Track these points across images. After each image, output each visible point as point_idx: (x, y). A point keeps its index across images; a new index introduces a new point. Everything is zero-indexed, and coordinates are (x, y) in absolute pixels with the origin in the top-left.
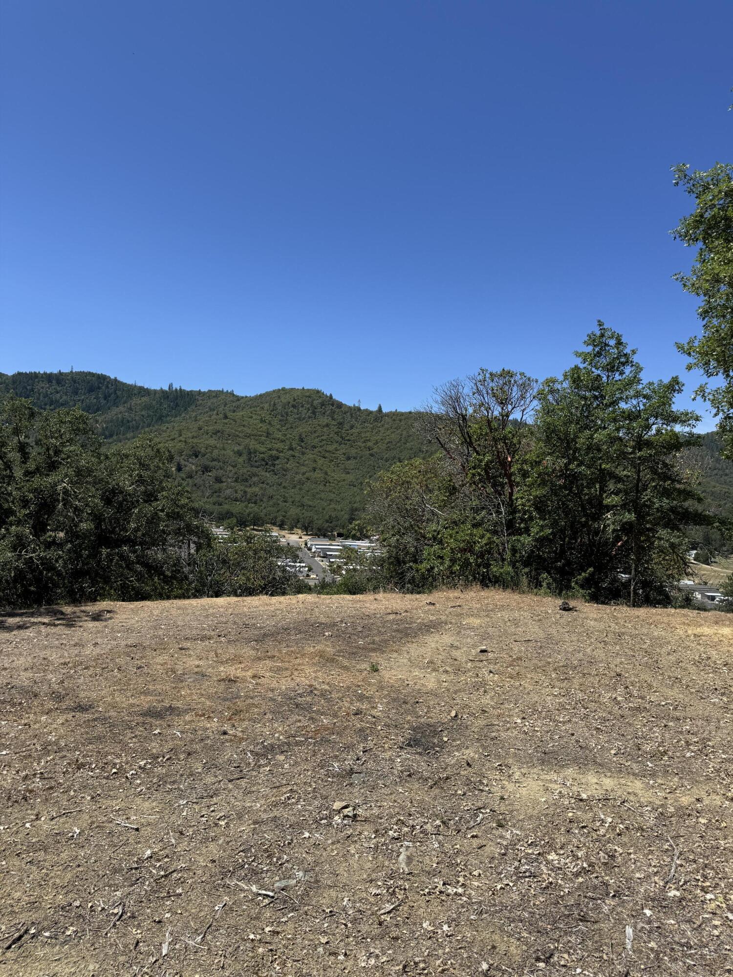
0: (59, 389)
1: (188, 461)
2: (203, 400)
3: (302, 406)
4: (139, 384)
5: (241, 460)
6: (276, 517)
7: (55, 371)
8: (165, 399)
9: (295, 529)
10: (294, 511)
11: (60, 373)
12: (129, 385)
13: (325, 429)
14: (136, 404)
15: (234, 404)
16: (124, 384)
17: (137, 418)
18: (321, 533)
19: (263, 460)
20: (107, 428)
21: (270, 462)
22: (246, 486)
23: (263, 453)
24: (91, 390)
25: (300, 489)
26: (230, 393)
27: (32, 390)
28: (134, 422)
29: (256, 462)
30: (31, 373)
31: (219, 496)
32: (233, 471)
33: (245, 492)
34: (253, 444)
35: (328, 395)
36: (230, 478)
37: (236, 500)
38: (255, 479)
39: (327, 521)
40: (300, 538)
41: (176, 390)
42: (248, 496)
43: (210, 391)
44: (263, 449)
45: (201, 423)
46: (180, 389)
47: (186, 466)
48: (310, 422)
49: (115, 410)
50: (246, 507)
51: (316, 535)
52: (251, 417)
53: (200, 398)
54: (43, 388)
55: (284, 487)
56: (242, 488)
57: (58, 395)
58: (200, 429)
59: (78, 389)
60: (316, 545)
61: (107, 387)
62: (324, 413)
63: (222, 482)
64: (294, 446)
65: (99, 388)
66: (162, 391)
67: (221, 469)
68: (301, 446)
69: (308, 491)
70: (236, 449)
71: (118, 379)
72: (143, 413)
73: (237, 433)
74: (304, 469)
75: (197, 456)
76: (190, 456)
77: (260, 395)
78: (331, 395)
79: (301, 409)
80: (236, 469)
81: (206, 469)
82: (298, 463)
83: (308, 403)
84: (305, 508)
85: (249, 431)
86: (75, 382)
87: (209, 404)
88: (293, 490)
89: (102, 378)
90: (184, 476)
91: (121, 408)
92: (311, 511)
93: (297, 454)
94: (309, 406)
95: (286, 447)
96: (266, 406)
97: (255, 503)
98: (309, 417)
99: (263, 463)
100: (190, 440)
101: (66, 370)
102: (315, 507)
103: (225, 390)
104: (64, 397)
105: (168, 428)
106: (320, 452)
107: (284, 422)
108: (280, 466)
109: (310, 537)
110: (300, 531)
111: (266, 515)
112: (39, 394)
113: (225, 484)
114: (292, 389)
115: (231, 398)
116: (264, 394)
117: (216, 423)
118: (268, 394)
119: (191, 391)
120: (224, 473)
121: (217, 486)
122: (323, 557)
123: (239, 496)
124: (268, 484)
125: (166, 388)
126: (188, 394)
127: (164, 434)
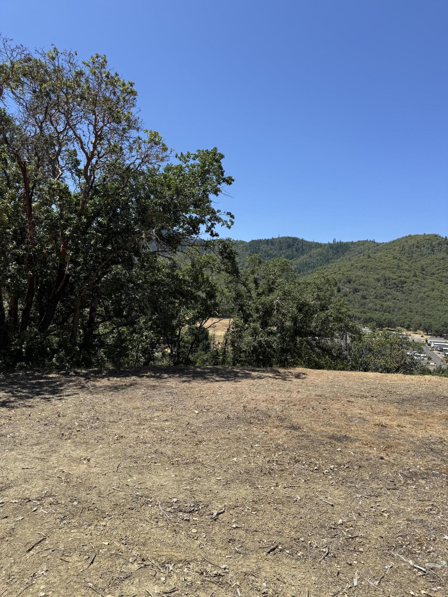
0: (272, 247)
1: (344, 286)
2: (354, 247)
3: (424, 246)
4: (316, 241)
5: (379, 284)
6: (404, 322)
7: (270, 238)
8: (330, 248)
9: (418, 331)
10: (417, 318)
11: (273, 239)
12: (310, 242)
13: (441, 261)
14: (314, 253)
15: (375, 248)
16: (307, 242)
17: (314, 261)
18: (438, 334)
19: (395, 284)
20: (297, 268)
21: (399, 285)
22: (383, 301)
23: (395, 279)
24: (289, 247)
25: (422, 303)
26: (372, 242)
27: (259, 249)
28: (312, 264)
29: (390, 285)
30: (258, 240)
31: (364, 308)
32: (374, 292)
33: (382, 305)
34: (388, 274)
35: (444, 237)
36: (371, 296)
37: (376, 310)
38: (389, 297)
39: (443, 326)
40: (422, 337)
41: (338, 242)
42: (384, 308)
43: (359, 241)
44: (395, 277)
45: (353, 262)
46: (340, 242)
47: (343, 289)
48: (430, 257)
49: (302, 257)
50: (383, 315)
51: (434, 335)
52: (387, 256)
53: (352, 246)
54: (264, 248)
55: (410, 302)
56: (380, 302)
57: (272, 251)
58: (352, 265)
59: (282, 247)
60: (434, 342)
61: (298, 244)
62: (441, 250)
63: (366, 299)
64: (417, 274)
65: (293, 245)
66: (329, 244)
67: (366, 290)
68: (423, 274)
69: (428, 305)
70: (376, 277)
71: (304, 239)
72: (318, 258)
73: (377, 267)
74: (425, 290)
75: (350, 283)
76: (345, 283)
77: (394, 241)
78: (446, 237)
79: (422, 248)
80: (376, 290)
81: (356, 291)
82: (420, 285)
83: (428, 244)
84: (426, 316)
85: (385, 265)
86: (280, 243)
87: (358, 249)
88: (416, 304)
89: (295, 240)
90: (342, 295)
91: (305, 256)
92: (431, 318)
93: (420, 280)
94: (429, 246)
95: (412, 275)
96: (397, 248)
97: (389, 312)
98: (429, 254)
99: (395, 286)
100: (346, 273)
101: (276, 237)
102: (433, 316)
103: (369, 240)
104: (275, 252)
105: (332, 266)
106: (437, 277)
107: (410, 258)
108: (407, 287)
109: (429, 336)
110: (422, 332)
111: (397, 321)
112: (262, 251)
113: (368, 300)
114: (416, 235)
115: (373, 245)
116: (396, 240)
117: (362, 261)
118: (399, 240)
119: (347, 243)
120: (368, 293)
121: (363, 301)
122: (440, 351)
123: (378, 307)
124: (398, 300)
125: (331, 242)
126: (345, 245)
127: (330, 270)
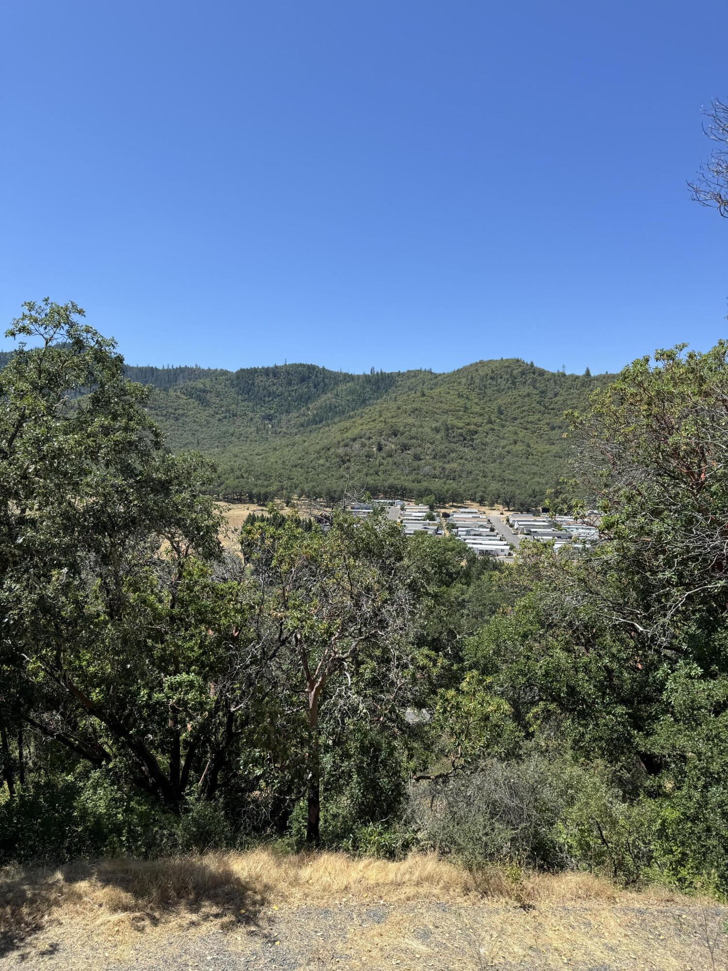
0: (275, 381)
1: (388, 441)
2: (402, 381)
3: (501, 377)
4: (344, 371)
5: (438, 437)
6: (475, 493)
7: (272, 365)
8: (367, 383)
9: (496, 505)
10: (494, 486)
11: (276, 367)
12: (335, 373)
13: (526, 399)
14: (342, 390)
15: (432, 382)
16: (331, 372)
17: (343, 403)
18: (525, 508)
19: (461, 435)
20: (317, 414)
21: (467, 437)
22: (444, 463)
23: (461, 428)
24: (303, 380)
25: (501, 463)
26: (428, 372)
27: (253, 384)
28: (340, 407)
29: (454, 437)
30: (251, 369)
31: (418, 474)
32: (431, 448)
33: (444, 468)
34: (451, 420)
35: (529, 363)
36: (428, 455)
37: (435, 477)
38: (453, 455)
39: (530, 496)
40: (502, 514)
41: (378, 373)
42: (446, 473)
43: (409, 371)
44: (461, 425)
45: (399, 403)
46: (381, 372)
47: (386, 445)
48: (510, 393)
49: (324, 397)
50: (445, 483)
51: (519, 510)
52: (449, 393)
53: (399, 379)
54: (262, 381)
55: (484, 462)
56: (441, 464)
57: (275, 387)
58: (399, 408)
59: (291, 380)
60: (518, 521)
61: (317, 376)
62: (525, 383)
63: (421, 459)
64: (493, 419)
65: (310, 377)
66: (365, 376)
67: (419, 446)
68: (501, 419)
69: (509, 465)
70: (433, 426)
71: (326, 368)
72: (348, 398)
73: (434, 410)
74: (503, 443)
75: (396, 436)
76: (389, 436)
77: (458, 371)
78: (532, 363)
79: (499, 380)
80: (434, 446)
81: (405, 447)
82: (498, 436)
83: (507, 373)
84: (507, 482)
85: (446, 407)
86: (288, 374)
87: (408, 384)
88: (493, 465)
89: (311, 368)
90: (384, 455)
91: (329, 395)
92: (513, 485)
93: (496, 428)
94: (508, 376)
95: (485, 421)
96: (464, 380)
97: (454, 479)
98: (509, 388)
99: (461, 438)
100: (390, 420)
101: (280, 363)
102: (517, 481)
103: (423, 369)
104: (280, 389)
105: (370, 410)
106: (521, 423)
107: (482, 395)
108: (480, 440)
109: (512, 513)
110: (501, 507)
111: (465, 491)
112: (259, 387)
113: (423, 461)
114: (490, 361)
115: (430, 377)
116: (461, 369)
117: (414, 401)
118: (465, 369)
119: (391, 373)
120: (422, 450)
121: (416, 463)
122: (527, 534)
123: (437, 472)
124: (466, 459)
125: (368, 373)
126: (389, 377)
127: (366, 416)
